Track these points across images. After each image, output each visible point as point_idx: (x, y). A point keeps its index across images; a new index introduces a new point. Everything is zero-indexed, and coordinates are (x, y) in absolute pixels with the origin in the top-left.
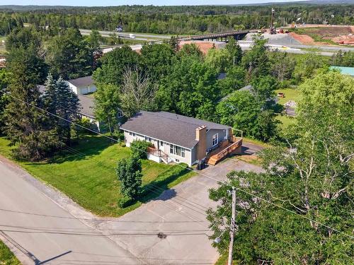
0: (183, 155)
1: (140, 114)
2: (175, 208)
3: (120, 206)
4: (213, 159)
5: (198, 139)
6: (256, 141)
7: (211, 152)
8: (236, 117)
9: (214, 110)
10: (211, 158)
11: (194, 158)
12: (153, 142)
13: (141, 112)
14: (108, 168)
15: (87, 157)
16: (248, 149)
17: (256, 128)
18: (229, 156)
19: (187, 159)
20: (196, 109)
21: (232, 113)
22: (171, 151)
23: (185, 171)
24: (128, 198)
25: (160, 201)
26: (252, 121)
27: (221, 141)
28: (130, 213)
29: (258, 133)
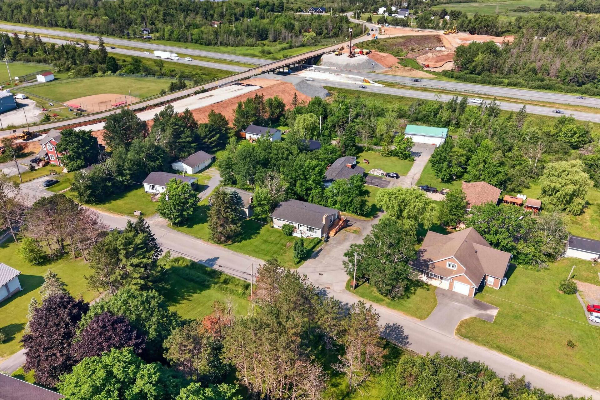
0: (316, 232)
1: (281, 205)
2: (321, 262)
3: (295, 264)
4: (332, 233)
5: (324, 222)
6: (353, 214)
7: (331, 227)
8: (339, 199)
9: (323, 194)
10: (331, 233)
11: (322, 233)
12: (295, 225)
13: (281, 203)
14: (272, 243)
15: (253, 237)
16: (349, 221)
17: (353, 207)
18: (341, 229)
19: (318, 234)
20: (309, 192)
21: (336, 195)
22: (308, 230)
23: (319, 242)
24: (298, 260)
25: (313, 259)
26: (351, 203)
27: (334, 220)
28: (301, 266)
29: (354, 210)
